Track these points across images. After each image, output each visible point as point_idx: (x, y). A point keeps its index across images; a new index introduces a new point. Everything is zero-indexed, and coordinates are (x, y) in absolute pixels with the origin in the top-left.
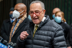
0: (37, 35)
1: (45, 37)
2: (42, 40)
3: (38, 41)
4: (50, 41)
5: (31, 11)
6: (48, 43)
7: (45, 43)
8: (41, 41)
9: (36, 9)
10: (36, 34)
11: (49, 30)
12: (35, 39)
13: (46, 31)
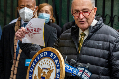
0: (86, 48)
1: (99, 51)
2: (95, 56)
3: (88, 56)
4: (106, 57)
5: (76, 10)
6: (104, 60)
7: (99, 60)
8: (93, 57)
9: (84, 7)
10: (85, 46)
11: (104, 41)
12: (83, 54)
13: (100, 42)
